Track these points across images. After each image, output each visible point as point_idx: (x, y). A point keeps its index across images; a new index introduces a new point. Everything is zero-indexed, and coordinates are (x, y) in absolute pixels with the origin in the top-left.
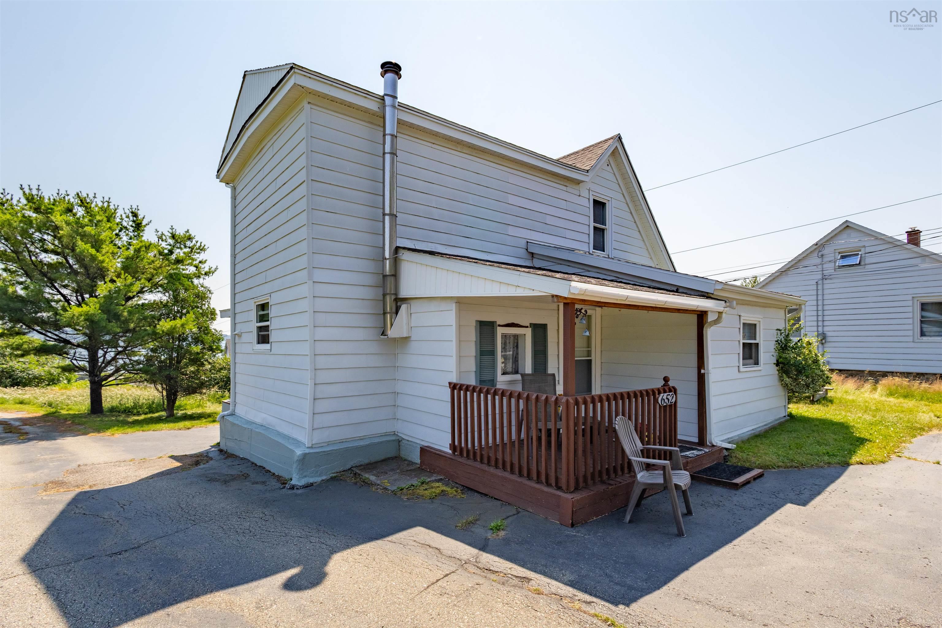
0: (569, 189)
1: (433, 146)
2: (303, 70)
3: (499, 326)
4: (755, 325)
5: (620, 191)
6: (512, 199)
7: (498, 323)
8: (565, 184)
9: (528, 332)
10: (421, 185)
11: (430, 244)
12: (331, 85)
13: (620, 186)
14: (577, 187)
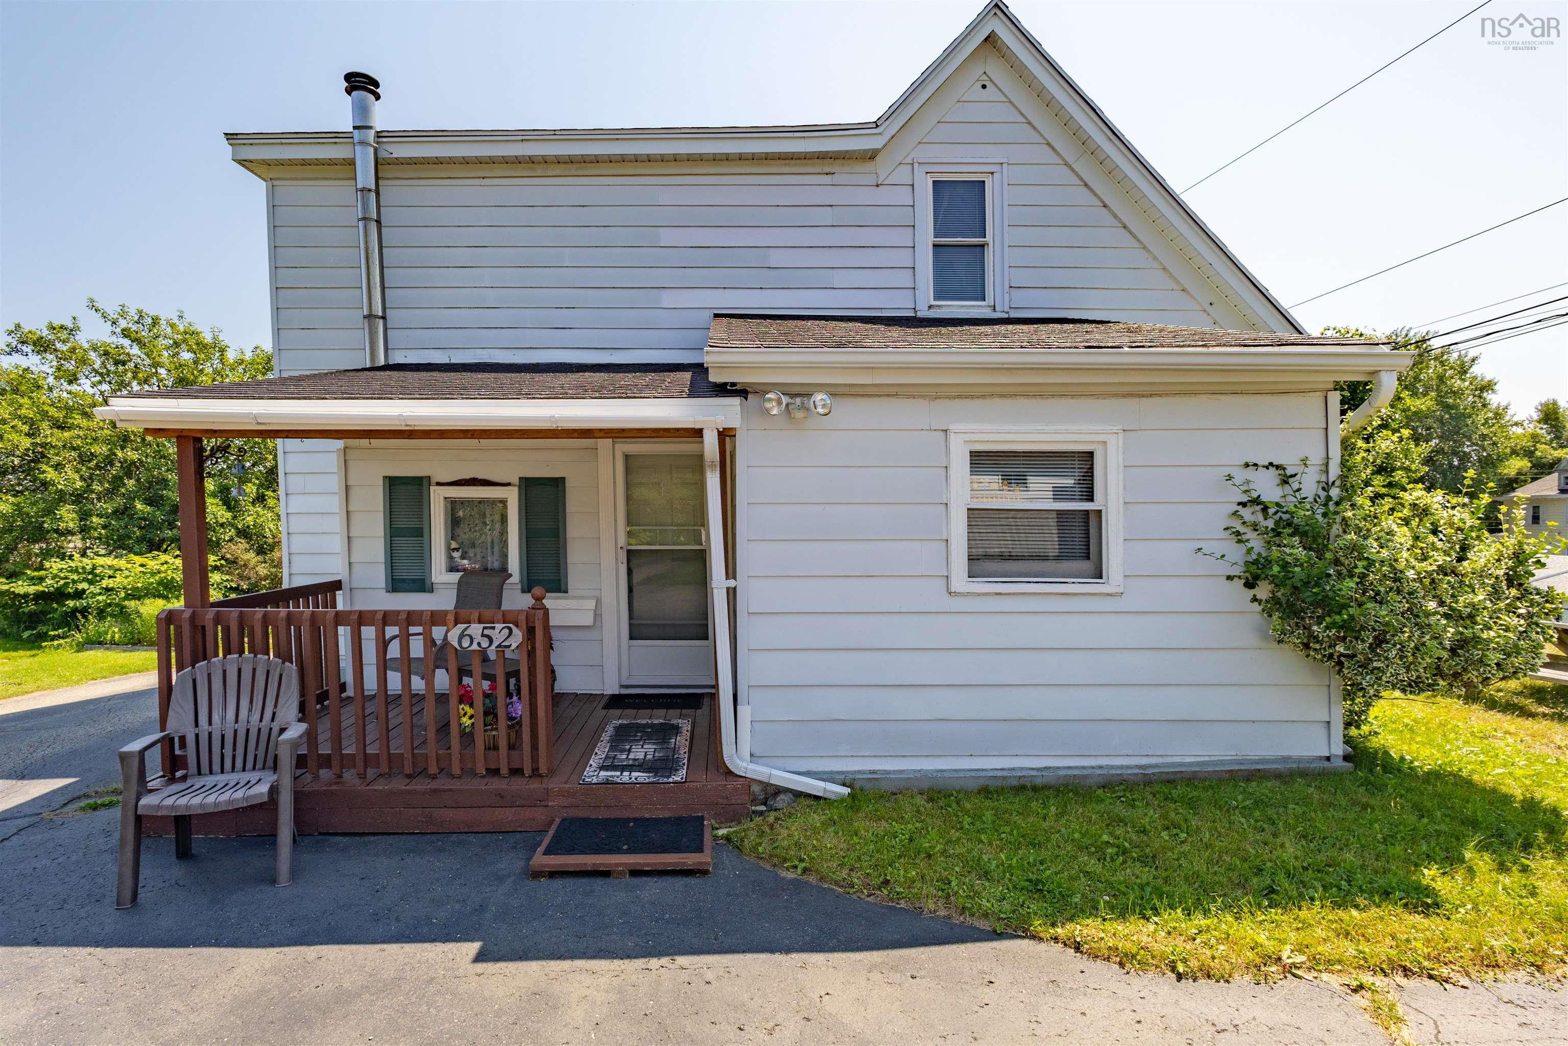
0: (836, 179)
1: (487, 181)
2: (239, 137)
3: (438, 484)
4: (1091, 454)
5: (1037, 138)
6: (667, 237)
7: (434, 481)
8: (827, 170)
9: (512, 496)
10: (463, 256)
11: (480, 352)
12: (282, 144)
13: (1035, 128)
14: (869, 166)
